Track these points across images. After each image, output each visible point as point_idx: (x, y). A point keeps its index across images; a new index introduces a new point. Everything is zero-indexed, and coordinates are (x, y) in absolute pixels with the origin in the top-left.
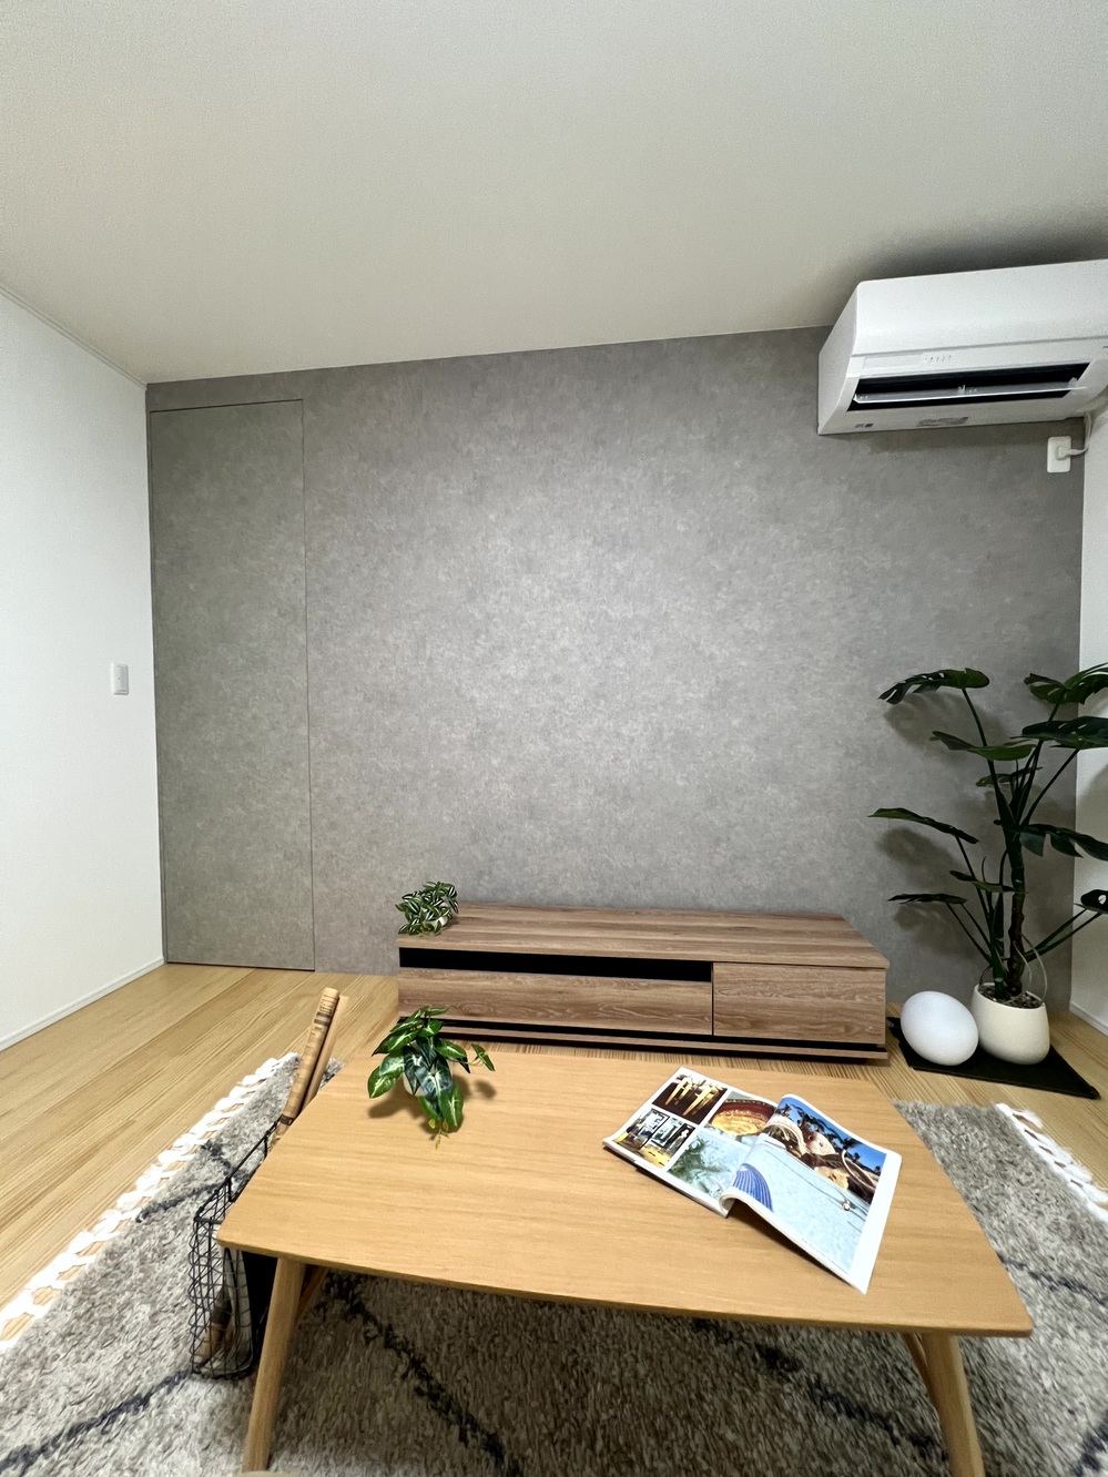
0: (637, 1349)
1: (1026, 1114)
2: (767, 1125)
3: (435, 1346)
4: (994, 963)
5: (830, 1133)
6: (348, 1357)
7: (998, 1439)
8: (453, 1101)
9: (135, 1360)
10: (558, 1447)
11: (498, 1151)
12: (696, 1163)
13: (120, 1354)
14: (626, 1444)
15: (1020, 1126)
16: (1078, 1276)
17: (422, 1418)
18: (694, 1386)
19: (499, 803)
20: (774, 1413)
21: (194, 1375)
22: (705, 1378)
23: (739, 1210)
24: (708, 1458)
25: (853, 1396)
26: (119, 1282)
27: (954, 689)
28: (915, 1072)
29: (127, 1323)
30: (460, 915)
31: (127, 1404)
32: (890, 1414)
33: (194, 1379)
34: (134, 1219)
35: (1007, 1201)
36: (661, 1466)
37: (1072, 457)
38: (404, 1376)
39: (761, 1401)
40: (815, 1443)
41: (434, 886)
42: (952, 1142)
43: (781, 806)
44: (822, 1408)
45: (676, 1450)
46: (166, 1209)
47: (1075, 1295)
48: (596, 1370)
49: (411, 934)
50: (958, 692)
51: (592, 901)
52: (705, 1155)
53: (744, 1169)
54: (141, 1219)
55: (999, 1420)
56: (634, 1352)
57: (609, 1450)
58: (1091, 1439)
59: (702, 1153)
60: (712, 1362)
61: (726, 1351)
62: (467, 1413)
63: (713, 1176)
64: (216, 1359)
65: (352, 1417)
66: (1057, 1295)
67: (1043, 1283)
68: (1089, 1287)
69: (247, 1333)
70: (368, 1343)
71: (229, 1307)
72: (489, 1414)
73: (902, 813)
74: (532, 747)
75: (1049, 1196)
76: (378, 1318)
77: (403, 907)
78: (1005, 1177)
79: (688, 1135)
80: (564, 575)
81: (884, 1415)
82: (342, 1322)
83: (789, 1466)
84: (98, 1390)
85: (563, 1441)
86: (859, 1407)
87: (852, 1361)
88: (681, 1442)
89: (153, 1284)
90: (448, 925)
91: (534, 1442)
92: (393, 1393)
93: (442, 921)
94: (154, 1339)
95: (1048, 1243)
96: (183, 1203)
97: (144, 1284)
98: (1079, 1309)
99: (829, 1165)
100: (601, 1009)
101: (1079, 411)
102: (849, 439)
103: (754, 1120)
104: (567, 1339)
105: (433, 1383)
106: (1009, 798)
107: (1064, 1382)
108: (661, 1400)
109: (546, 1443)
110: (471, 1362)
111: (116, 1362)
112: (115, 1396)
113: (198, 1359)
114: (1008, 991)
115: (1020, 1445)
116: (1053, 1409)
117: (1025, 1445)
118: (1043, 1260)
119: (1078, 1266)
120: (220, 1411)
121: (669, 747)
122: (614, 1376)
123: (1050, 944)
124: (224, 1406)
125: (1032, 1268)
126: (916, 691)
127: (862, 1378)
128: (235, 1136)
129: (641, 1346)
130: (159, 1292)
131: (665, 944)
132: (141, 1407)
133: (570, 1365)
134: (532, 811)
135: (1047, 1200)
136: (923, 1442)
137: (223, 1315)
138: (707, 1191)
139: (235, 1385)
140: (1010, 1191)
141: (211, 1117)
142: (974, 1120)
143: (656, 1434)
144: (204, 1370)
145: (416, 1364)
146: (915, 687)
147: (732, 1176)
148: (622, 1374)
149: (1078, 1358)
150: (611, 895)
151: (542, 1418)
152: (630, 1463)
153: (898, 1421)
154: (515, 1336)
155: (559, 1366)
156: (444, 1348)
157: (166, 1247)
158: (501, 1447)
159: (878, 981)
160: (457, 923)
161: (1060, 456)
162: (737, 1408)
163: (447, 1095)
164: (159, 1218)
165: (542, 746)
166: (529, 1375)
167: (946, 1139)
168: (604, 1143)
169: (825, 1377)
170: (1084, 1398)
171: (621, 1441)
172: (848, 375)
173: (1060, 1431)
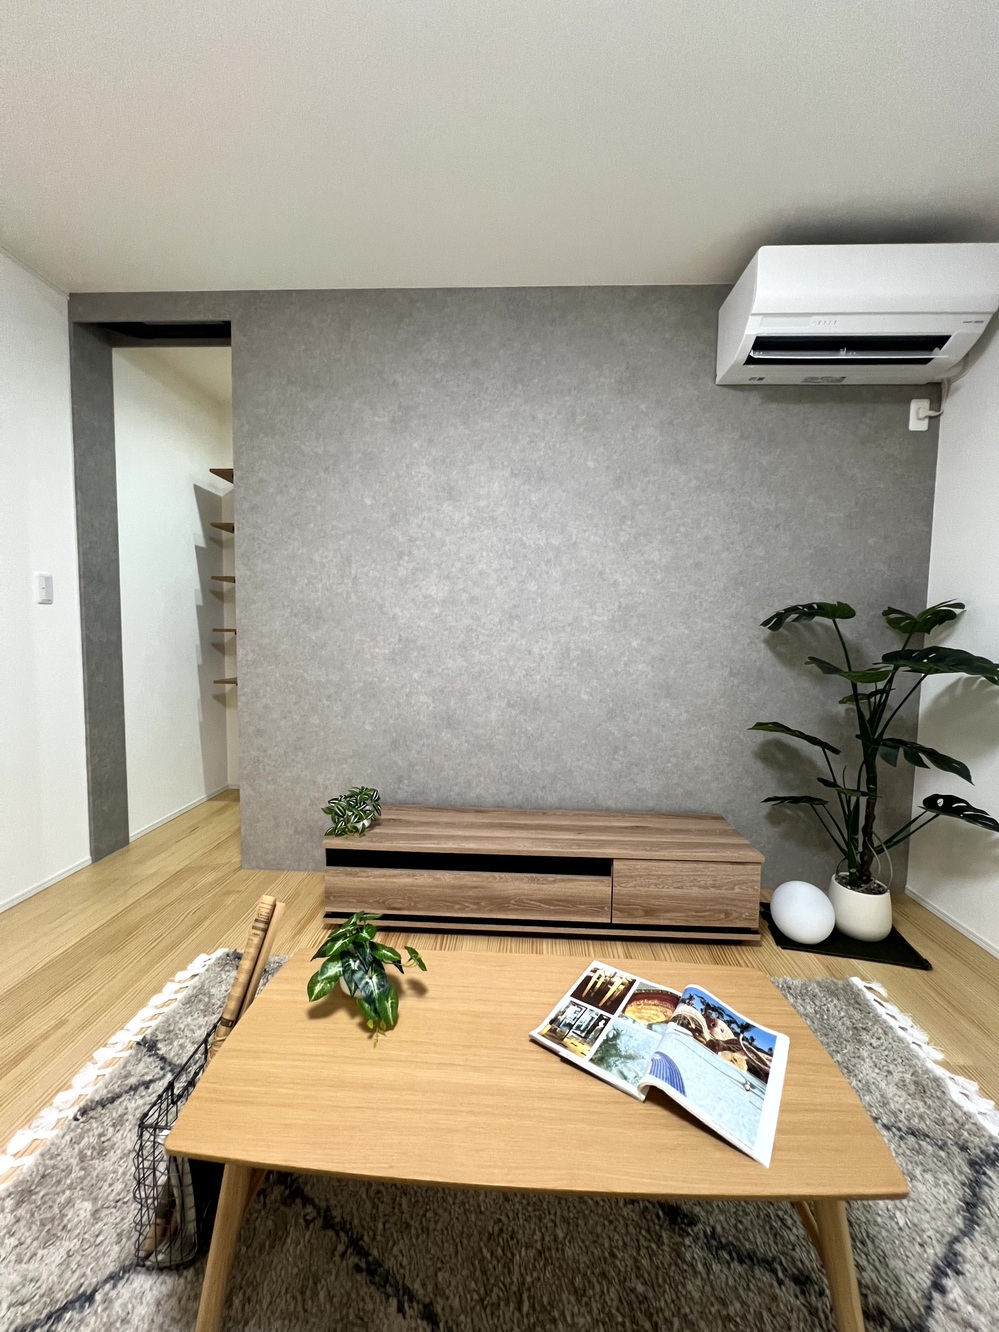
0: (556, 1214)
1: (875, 986)
2: (675, 1014)
3: (371, 1224)
4: (849, 856)
5: (728, 1019)
6: (289, 1241)
7: (864, 1274)
8: (390, 1002)
9: (78, 1258)
10: (488, 1311)
11: (432, 1047)
12: (613, 1052)
13: (63, 1252)
14: (549, 1304)
15: (870, 996)
16: (922, 1126)
17: (362, 1293)
18: (606, 1245)
19: (419, 714)
20: (677, 1265)
21: (139, 1268)
22: (616, 1237)
23: (655, 1095)
24: (622, 1311)
25: (744, 1245)
26: (59, 1182)
27: (826, 619)
28: (782, 951)
29: (69, 1221)
30: (383, 817)
31: (72, 1302)
32: (774, 1258)
33: (139, 1273)
34: (71, 1117)
35: (862, 1063)
36: (581, 1321)
37: (930, 418)
38: (343, 1256)
39: (665, 1256)
40: (713, 1288)
41: (358, 791)
42: (816, 1012)
43: (672, 718)
44: (717, 1257)
45: (594, 1305)
46: (103, 1106)
47: (921, 1142)
48: (520, 1236)
49: (337, 835)
50: (828, 622)
51: (502, 802)
52: (621, 1044)
53: (658, 1057)
54: (78, 1117)
55: (863, 1256)
56: (552, 1217)
57: (534, 1310)
58: (938, 1267)
59: (618, 1041)
60: (622, 1222)
61: (633, 1211)
62: (404, 1285)
63: (630, 1063)
64: (160, 1252)
65: (294, 1298)
66: (906, 1143)
67: (894, 1133)
68: (931, 1135)
69: (192, 1227)
70: (307, 1226)
71: (172, 1204)
72: (424, 1285)
73: (778, 727)
74: (450, 663)
75: (896, 1057)
76: (317, 1201)
77: (329, 811)
78: (860, 1041)
79: (605, 1025)
80: (483, 503)
81: (770, 1259)
82: (282, 1208)
83: (691, 1312)
84: (42, 1291)
85: (493, 1304)
86: (749, 1254)
87: (741, 1213)
88: (597, 1297)
89: (94, 1182)
90: (371, 827)
91: (466, 1308)
92: (334, 1273)
93: (366, 823)
94: (97, 1236)
95: (897, 1098)
96: (121, 1100)
97: (85, 1182)
98: (924, 1154)
99: (730, 1050)
100: (513, 902)
101: (937, 378)
102: (743, 390)
103: (662, 1009)
104: (492, 1210)
105: (371, 1259)
106: (867, 716)
107: (916, 1220)
108: (579, 1261)
109: (478, 1308)
110: (405, 1237)
111: (58, 1261)
112: (59, 1295)
113: (142, 1254)
114: (860, 880)
115: (882, 1278)
116: (907, 1244)
117: (886, 1278)
118: (894, 1114)
119: (921, 1117)
120: (166, 1301)
121: (575, 664)
122: (536, 1241)
123: (895, 840)
124: (170, 1296)
125: (885, 1121)
126: (795, 620)
127: (750, 1227)
128: (170, 1032)
129: (558, 1211)
130: (100, 1189)
131: (572, 843)
132: (87, 1305)
133: (496, 1232)
134: (449, 721)
135: (895, 1060)
136: (802, 1281)
137: (166, 1210)
138: (625, 1078)
139: (180, 1276)
140: (865, 1054)
141: (146, 1012)
142: (833, 993)
143: (576, 1292)
144: (148, 1263)
145: (355, 1244)
146: (794, 616)
147: (647, 1062)
148: (543, 1239)
149: (924, 1197)
150: (520, 798)
151: (473, 1285)
152: (554, 1321)
153: (781, 1263)
154: (445, 1210)
155: (487, 1234)
156: (380, 1226)
157: (106, 1144)
158: (436, 1315)
159: (754, 874)
160: (379, 825)
161: (921, 416)
162: (645, 1262)
163: (384, 995)
164: (97, 1116)
165: (460, 661)
166: (459, 1245)
167: (810, 1010)
168: (530, 1036)
169: (719, 1229)
170: (931, 1233)
171: (545, 1300)
172: (747, 332)
173: (912, 1262)
